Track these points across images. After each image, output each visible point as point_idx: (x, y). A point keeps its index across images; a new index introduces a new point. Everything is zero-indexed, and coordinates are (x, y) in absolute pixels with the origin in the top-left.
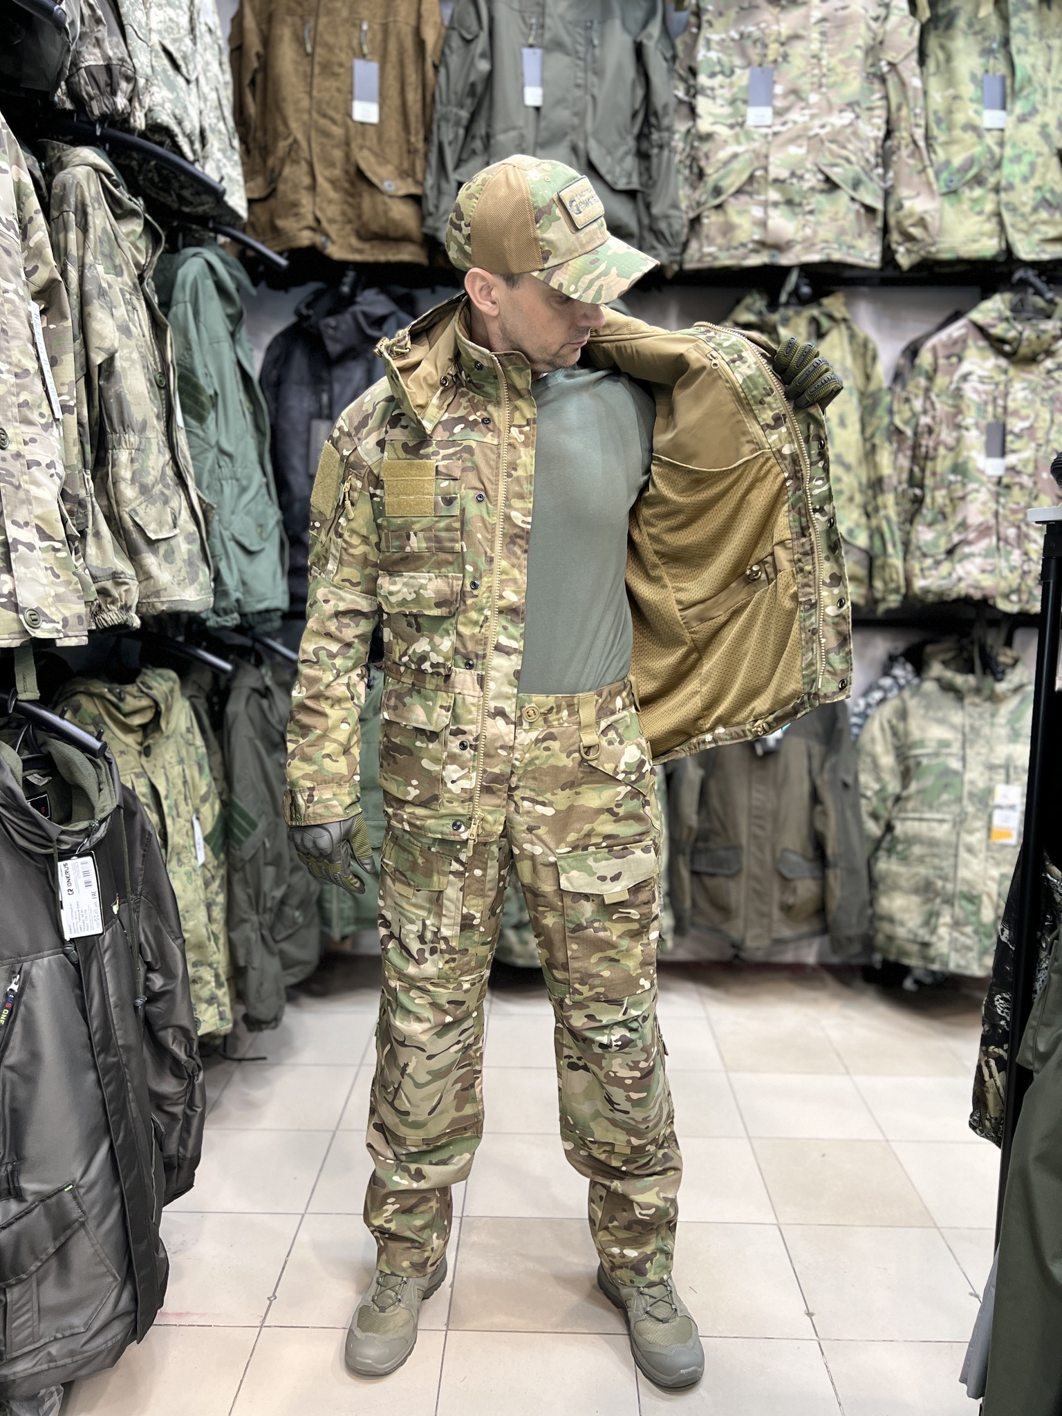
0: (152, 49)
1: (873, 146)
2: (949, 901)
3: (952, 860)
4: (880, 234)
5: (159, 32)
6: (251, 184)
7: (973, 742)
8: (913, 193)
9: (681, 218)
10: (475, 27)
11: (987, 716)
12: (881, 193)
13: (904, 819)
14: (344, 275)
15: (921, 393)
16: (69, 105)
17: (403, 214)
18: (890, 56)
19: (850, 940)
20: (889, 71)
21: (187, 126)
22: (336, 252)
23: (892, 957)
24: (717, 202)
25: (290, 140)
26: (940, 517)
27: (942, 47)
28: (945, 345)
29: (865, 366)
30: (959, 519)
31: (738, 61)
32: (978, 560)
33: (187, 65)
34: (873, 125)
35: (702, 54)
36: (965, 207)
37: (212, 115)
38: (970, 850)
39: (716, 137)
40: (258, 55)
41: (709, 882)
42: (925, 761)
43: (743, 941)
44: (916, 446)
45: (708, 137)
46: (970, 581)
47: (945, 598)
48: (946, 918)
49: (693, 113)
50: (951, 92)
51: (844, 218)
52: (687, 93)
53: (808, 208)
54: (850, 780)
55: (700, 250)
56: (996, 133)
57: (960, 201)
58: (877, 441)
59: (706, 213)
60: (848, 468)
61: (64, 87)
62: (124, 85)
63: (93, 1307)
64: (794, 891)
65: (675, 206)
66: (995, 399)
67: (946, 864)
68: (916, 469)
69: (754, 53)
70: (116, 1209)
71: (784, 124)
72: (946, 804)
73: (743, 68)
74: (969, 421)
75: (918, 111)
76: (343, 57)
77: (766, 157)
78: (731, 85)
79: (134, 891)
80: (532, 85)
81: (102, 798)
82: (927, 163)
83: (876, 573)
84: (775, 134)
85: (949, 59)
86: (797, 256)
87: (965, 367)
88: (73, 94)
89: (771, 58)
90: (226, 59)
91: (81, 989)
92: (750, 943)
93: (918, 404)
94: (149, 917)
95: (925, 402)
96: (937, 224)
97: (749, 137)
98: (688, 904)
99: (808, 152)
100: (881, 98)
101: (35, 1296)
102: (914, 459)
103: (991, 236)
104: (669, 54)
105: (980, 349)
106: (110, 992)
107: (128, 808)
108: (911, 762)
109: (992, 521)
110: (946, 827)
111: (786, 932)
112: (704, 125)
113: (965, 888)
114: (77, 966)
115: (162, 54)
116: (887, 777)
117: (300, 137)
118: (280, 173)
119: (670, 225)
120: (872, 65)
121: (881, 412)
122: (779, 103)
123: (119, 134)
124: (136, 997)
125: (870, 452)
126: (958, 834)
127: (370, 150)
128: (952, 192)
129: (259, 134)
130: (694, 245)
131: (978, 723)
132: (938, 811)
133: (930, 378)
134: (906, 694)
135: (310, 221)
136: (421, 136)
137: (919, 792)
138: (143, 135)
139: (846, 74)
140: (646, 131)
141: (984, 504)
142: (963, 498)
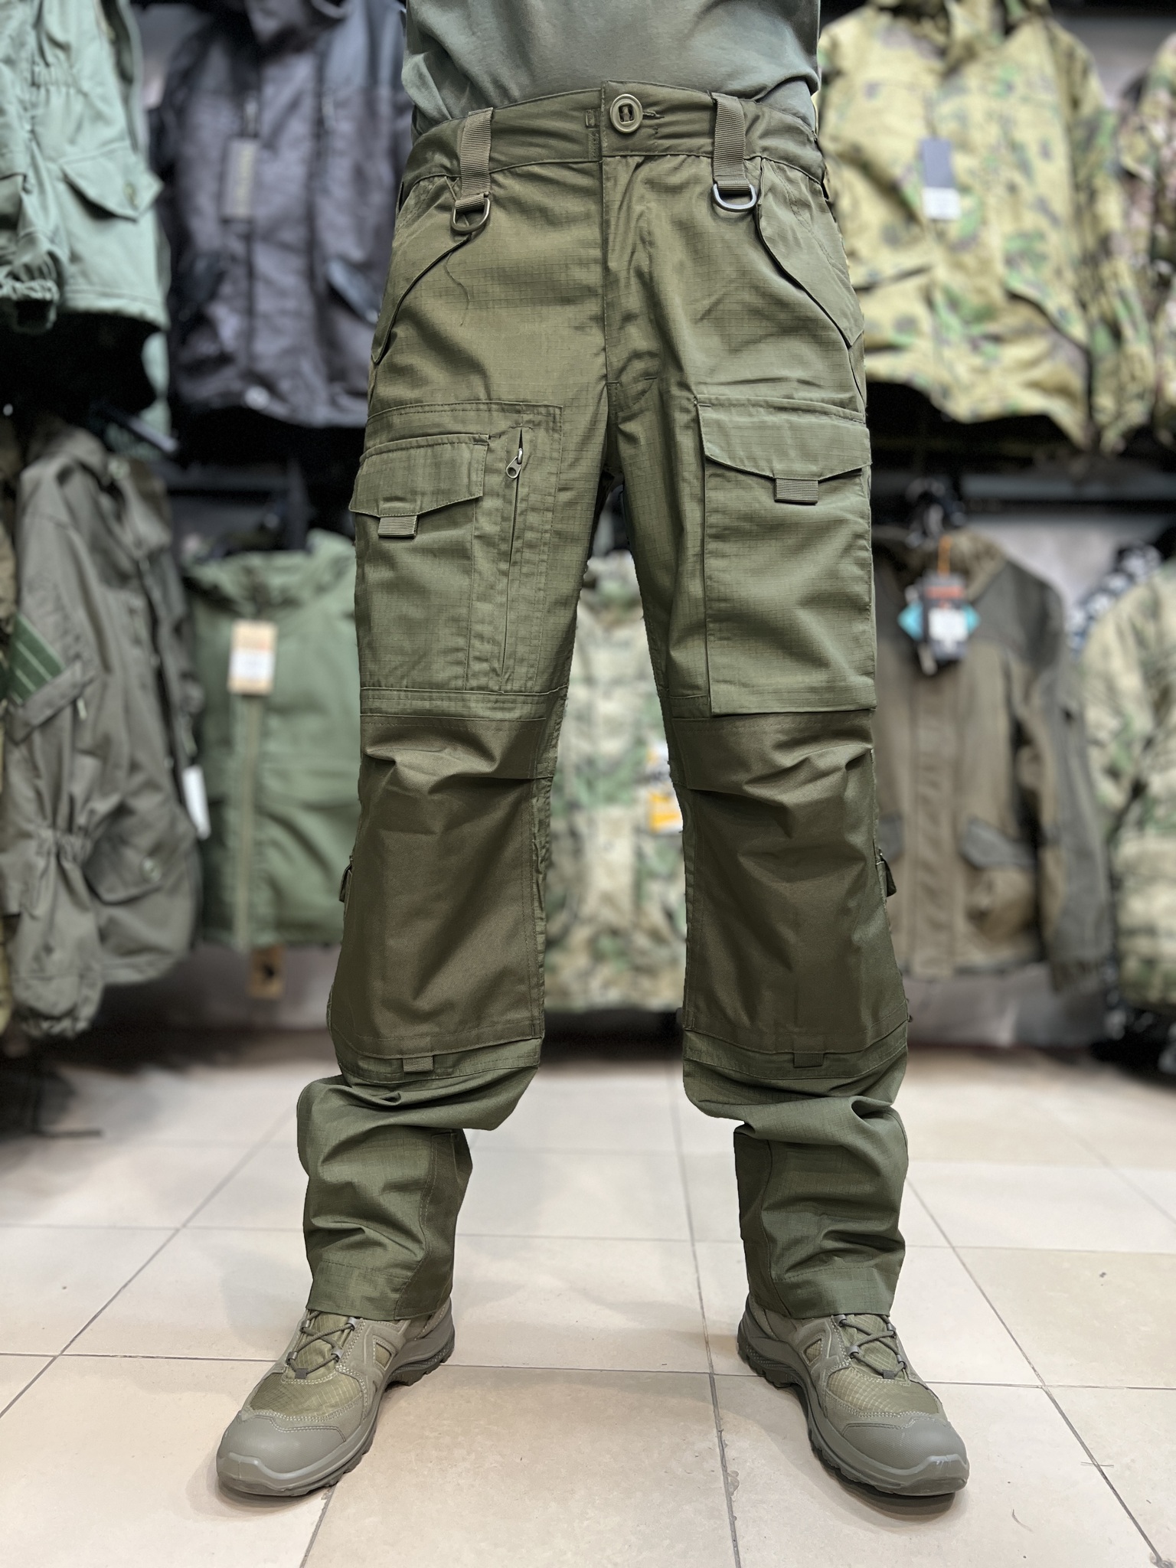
13: (1167, 767)
15: (1163, 115)
19: (1083, 967)
29: (1072, 85)
44: (1159, 192)
54: (1072, 707)
58: (1098, 184)
60: (1053, 219)
64: (990, 887)
68: (1161, 232)
83: (1101, 384)
93: (1158, 132)
95: (1169, 126)
102: (1157, 214)
116: (1130, 708)
121: (1101, 147)
125: (1086, 203)
134: (1156, 583)
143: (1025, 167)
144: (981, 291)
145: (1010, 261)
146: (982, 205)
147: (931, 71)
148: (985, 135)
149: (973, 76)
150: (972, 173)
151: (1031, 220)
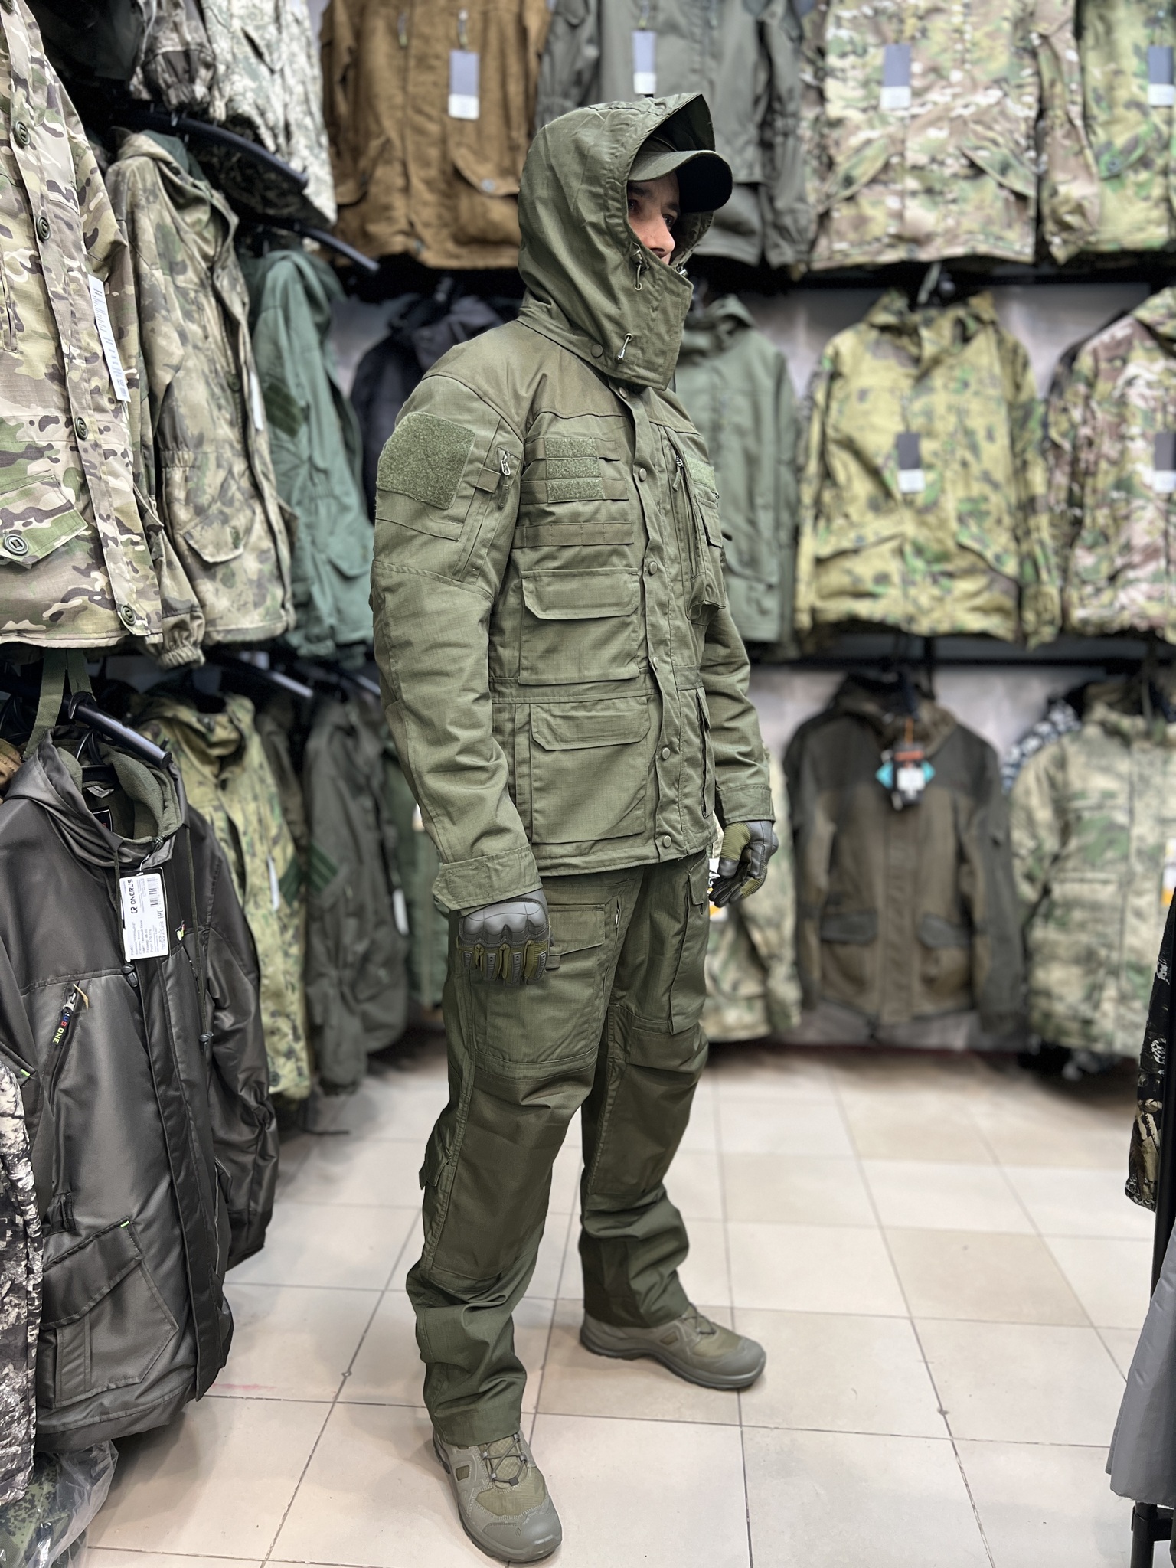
0: (233, 36)
1: (1023, 127)
2: (1114, 972)
3: (1117, 926)
4: (1033, 224)
5: (241, 18)
6: (342, 189)
7: (1141, 795)
8: (1069, 177)
9: (807, 212)
10: (581, 11)
11: (1159, 763)
12: (1033, 179)
13: (1063, 881)
14: (438, 282)
15: (1080, 402)
16: (145, 95)
17: (504, 216)
18: (1042, 27)
19: (1001, 1017)
20: (1041, 45)
21: (270, 116)
22: (432, 258)
23: (1050, 1036)
24: (848, 193)
25: (382, 139)
26: (1102, 540)
27: (1102, 18)
28: (1106, 347)
29: (1014, 374)
30: (1122, 540)
31: (871, 39)
32: (1144, 587)
33: (271, 54)
34: (1024, 104)
35: (831, 32)
36: (1130, 191)
37: (298, 109)
38: (1139, 914)
39: (847, 122)
40: (351, 51)
41: (841, 951)
42: (1086, 815)
43: (878, 1017)
44: (1075, 461)
45: (837, 123)
46: (1134, 609)
47: (1108, 631)
48: (1111, 992)
49: (821, 97)
50: (1112, 66)
51: (991, 207)
52: (816, 76)
53: (950, 197)
54: (1000, 836)
55: (830, 248)
56: (1164, 111)
57: (1123, 186)
58: (1031, 455)
59: (836, 206)
60: (996, 486)
61: (140, 76)
62: (203, 73)
63: (150, 1356)
64: (937, 961)
65: (802, 199)
66: (1164, 407)
67: (1111, 931)
68: (1076, 488)
69: (889, 29)
70: (175, 1253)
71: (923, 105)
72: (1112, 862)
73: (877, 46)
74: (1135, 430)
75: (1074, 86)
76: (439, 48)
77: (903, 142)
78: (864, 66)
79: (202, 921)
80: (644, 71)
81: (166, 815)
82: (1085, 142)
83: (1027, 603)
84: (914, 117)
85: (1109, 30)
86: (938, 249)
87: (1131, 370)
88: (150, 82)
89: (908, 32)
90: (315, 51)
91: (141, 1015)
92: (887, 1018)
93: (1077, 414)
94: (218, 950)
95: (1084, 411)
96: (1097, 210)
97: (884, 121)
98: (816, 974)
99: (951, 134)
100: (1033, 75)
101: (87, 1340)
102: (1074, 475)
103: (1159, 224)
104: (795, 34)
105: (1148, 350)
106: (173, 1022)
107: (195, 830)
108: (1071, 817)
109: (1160, 542)
110: (1111, 889)
111: (927, 1007)
112: (834, 110)
113: (1133, 958)
114: (137, 989)
115: (244, 41)
116: (1043, 833)
117: (393, 135)
118: (371, 176)
119: (796, 221)
120: (1023, 39)
121: (1034, 424)
122: (917, 83)
123: (196, 123)
124: (202, 1032)
125: (1020, 469)
126: (1125, 898)
127: (469, 147)
128: (1114, 177)
129: (351, 135)
130: (823, 243)
131: (1147, 772)
132: (1102, 869)
133: (1091, 384)
134: (1066, 740)
135: (403, 224)
136: (523, 131)
137: (1082, 849)
138: (222, 125)
139: (992, 49)
140: (769, 118)
141: (1151, 523)
142: (1127, 517)
143: (974, 448)
144: (940, 541)
145: (961, 520)
146: (942, 477)
147: (908, 376)
148: (946, 424)
149: (938, 379)
150: (935, 454)
151: (977, 488)
